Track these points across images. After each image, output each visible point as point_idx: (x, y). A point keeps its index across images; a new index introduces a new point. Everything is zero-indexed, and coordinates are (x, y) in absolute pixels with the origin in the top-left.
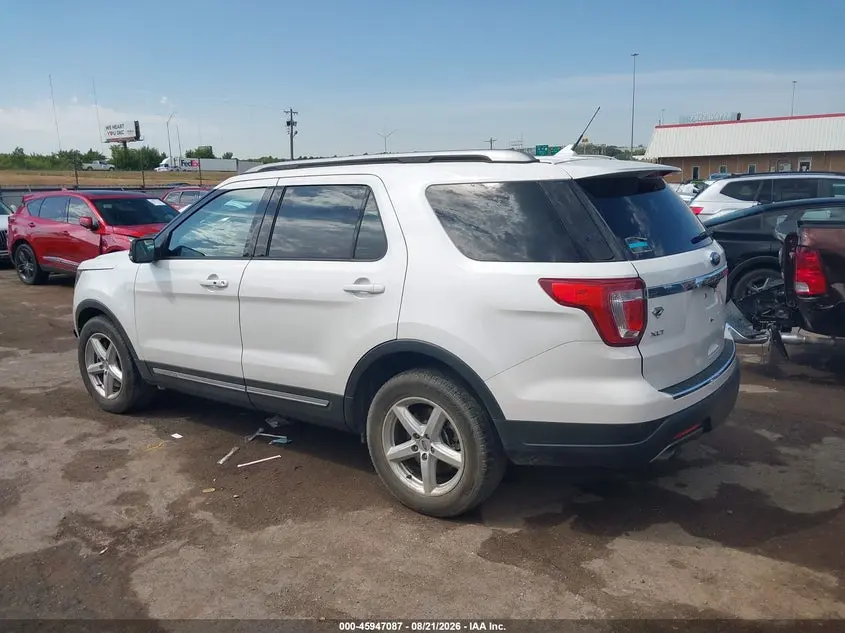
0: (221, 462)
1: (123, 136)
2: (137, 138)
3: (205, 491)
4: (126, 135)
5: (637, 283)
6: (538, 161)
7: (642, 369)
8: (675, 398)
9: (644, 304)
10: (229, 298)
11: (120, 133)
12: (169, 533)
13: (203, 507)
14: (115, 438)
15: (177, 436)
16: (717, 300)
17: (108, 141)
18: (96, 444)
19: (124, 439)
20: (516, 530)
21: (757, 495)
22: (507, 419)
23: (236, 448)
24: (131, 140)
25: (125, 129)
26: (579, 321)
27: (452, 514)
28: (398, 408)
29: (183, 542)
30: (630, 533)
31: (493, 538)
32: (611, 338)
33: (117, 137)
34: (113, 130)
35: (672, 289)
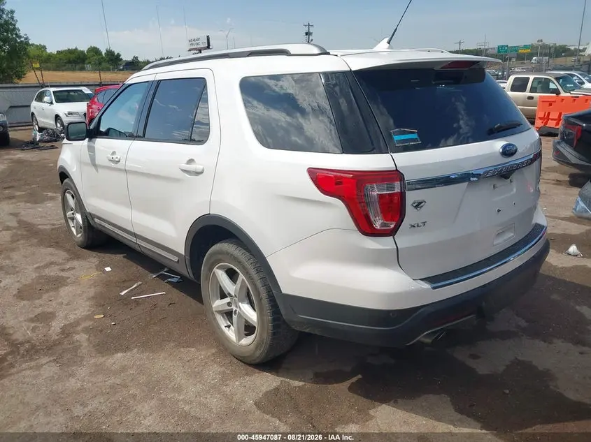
0: (122, 294)
1: (199, 46)
2: (208, 47)
3: (96, 317)
4: (201, 46)
5: (394, 175)
6: (328, 54)
7: (398, 259)
8: (434, 288)
9: (402, 196)
10: (120, 170)
11: (198, 44)
12: (50, 349)
13: (86, 330)
14: (68, 267)
15: (108, 269)
16: (515, 190)
17: (190, 50)
18: (53, 272)
19: (74, 268)
20: (301, 384)
21: (546, 376)
22: (283, 292)
23: (140, 283)
24: (205, 49)
25: (200, 41)
26: (336, 211)
27: (253, 362)
28: (218, 270)
29: (52, 359)
30: (399, 400)
31: (277, 389)
32: (366, 228)
33: (195, 47)
34: (193, 42)
35: (460, 178)
